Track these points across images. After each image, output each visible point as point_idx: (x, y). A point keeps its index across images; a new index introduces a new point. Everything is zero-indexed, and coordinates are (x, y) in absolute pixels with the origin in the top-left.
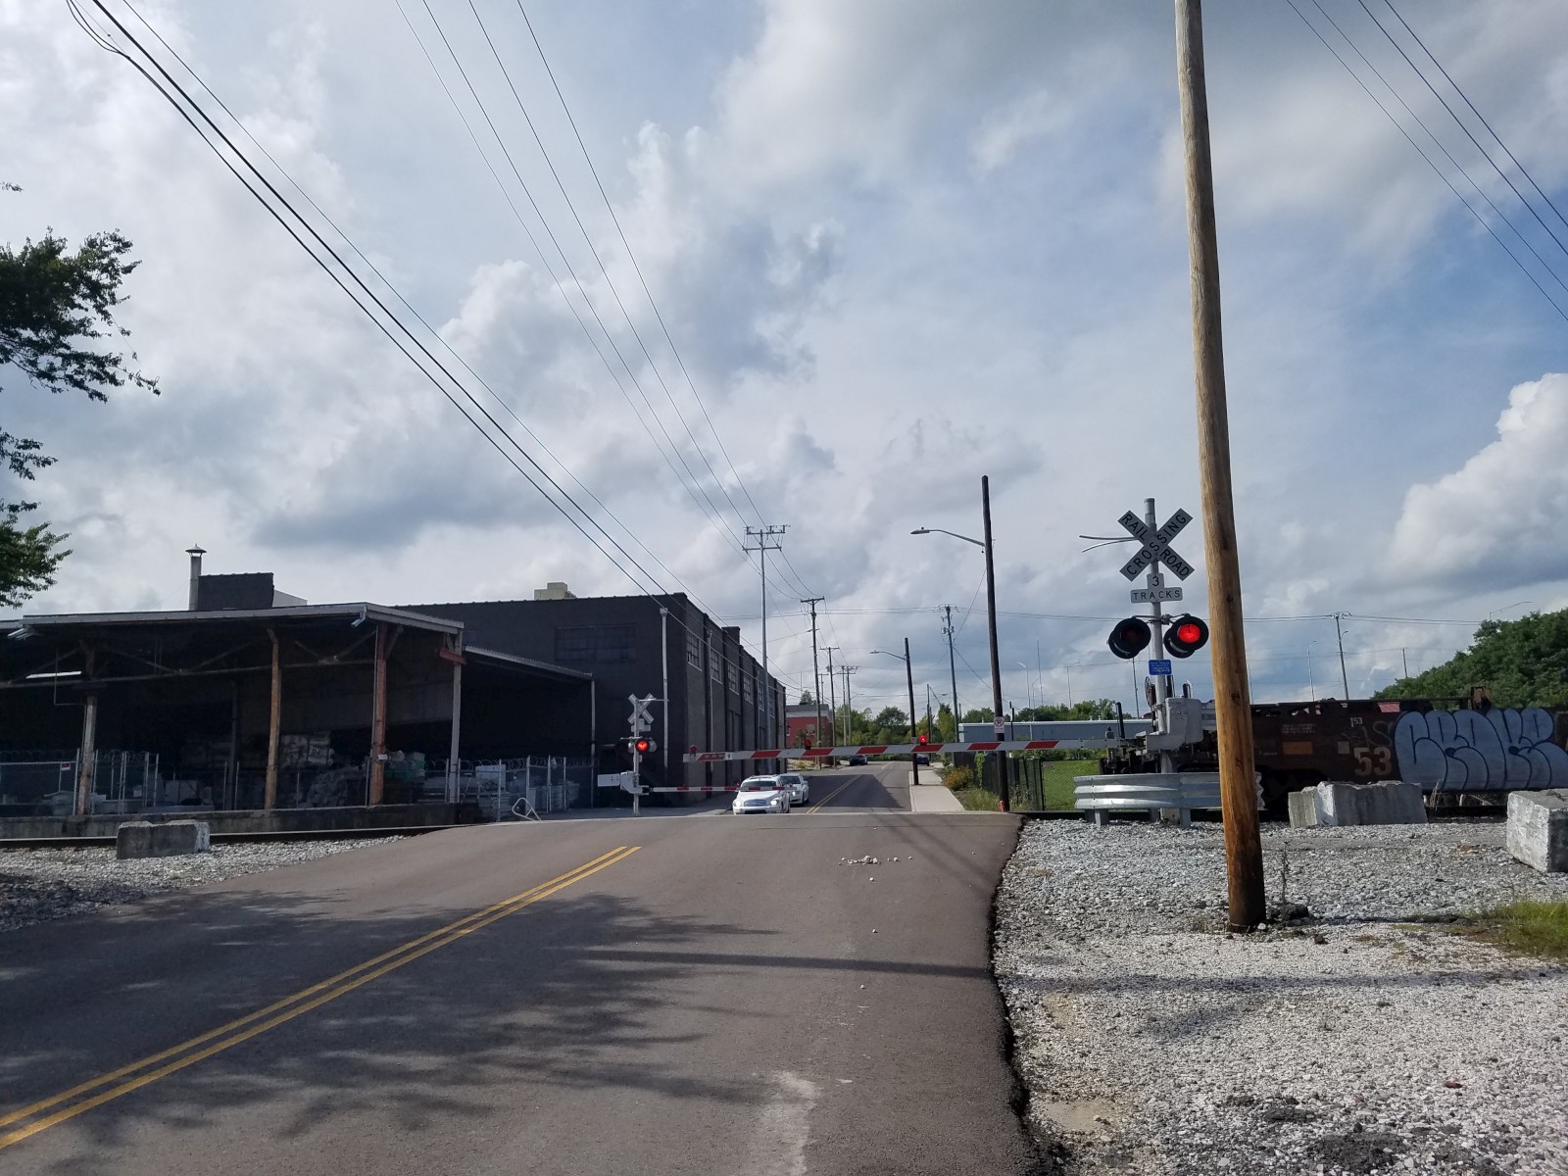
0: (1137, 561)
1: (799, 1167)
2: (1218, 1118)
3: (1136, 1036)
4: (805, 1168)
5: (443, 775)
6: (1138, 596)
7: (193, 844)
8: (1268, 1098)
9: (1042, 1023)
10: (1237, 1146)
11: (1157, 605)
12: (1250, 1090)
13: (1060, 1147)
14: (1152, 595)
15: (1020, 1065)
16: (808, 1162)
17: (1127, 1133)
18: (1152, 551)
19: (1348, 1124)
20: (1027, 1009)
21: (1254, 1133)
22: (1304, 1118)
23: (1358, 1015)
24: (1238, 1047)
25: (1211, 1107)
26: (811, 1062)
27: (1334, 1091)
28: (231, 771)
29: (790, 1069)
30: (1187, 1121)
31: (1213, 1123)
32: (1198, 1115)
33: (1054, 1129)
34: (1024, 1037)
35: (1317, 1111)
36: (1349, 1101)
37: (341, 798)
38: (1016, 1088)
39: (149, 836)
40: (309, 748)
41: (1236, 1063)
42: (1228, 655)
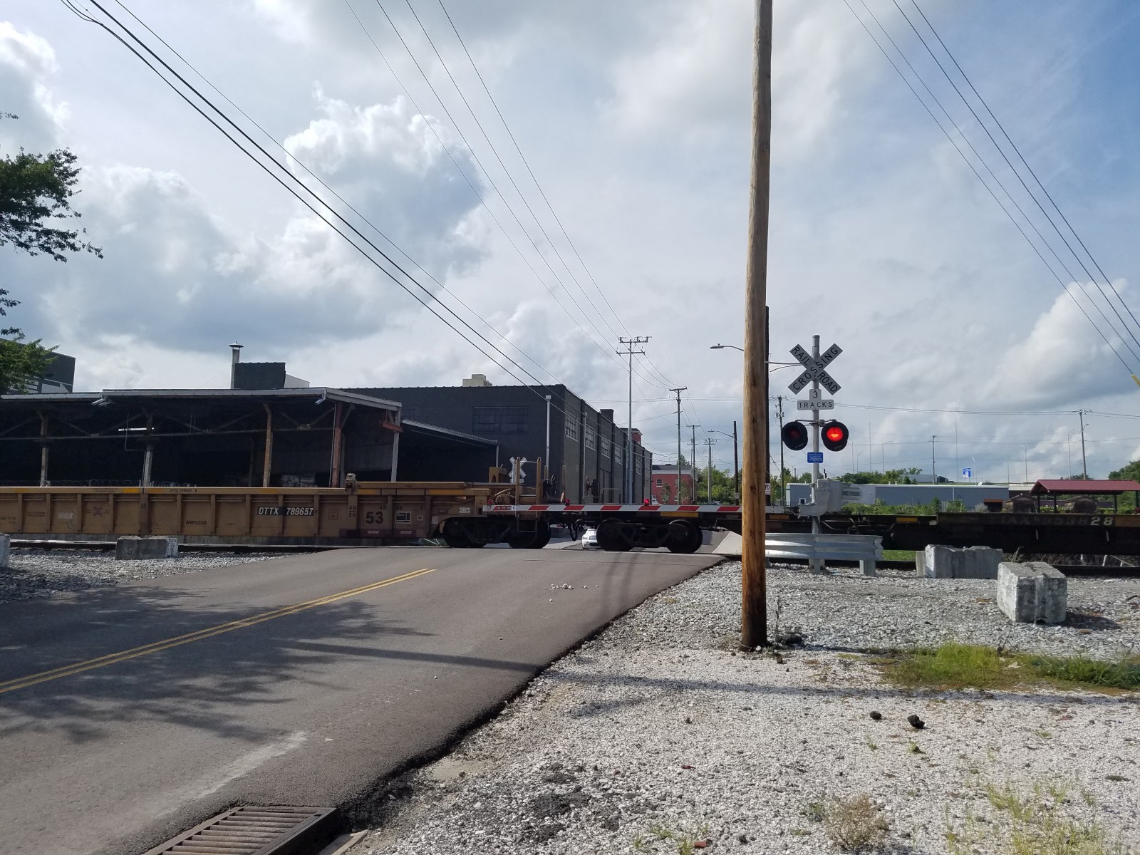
0: (801, 380)
4: (215, 791)
6: (803, 405)
7: (165, 551)
9: (530, 706)
11: (816, 413)
13: (411, 789)
14: (812, 405)
15: (475, 733)
16: (223, 788)
18: (812, 373)
20: (532, 696)
23: (723, 714)
29: (308, 729)
34: (504, 715)
35: (582, 777)
36: (612, 771)
39: (137, 545)
42: (751, 459)
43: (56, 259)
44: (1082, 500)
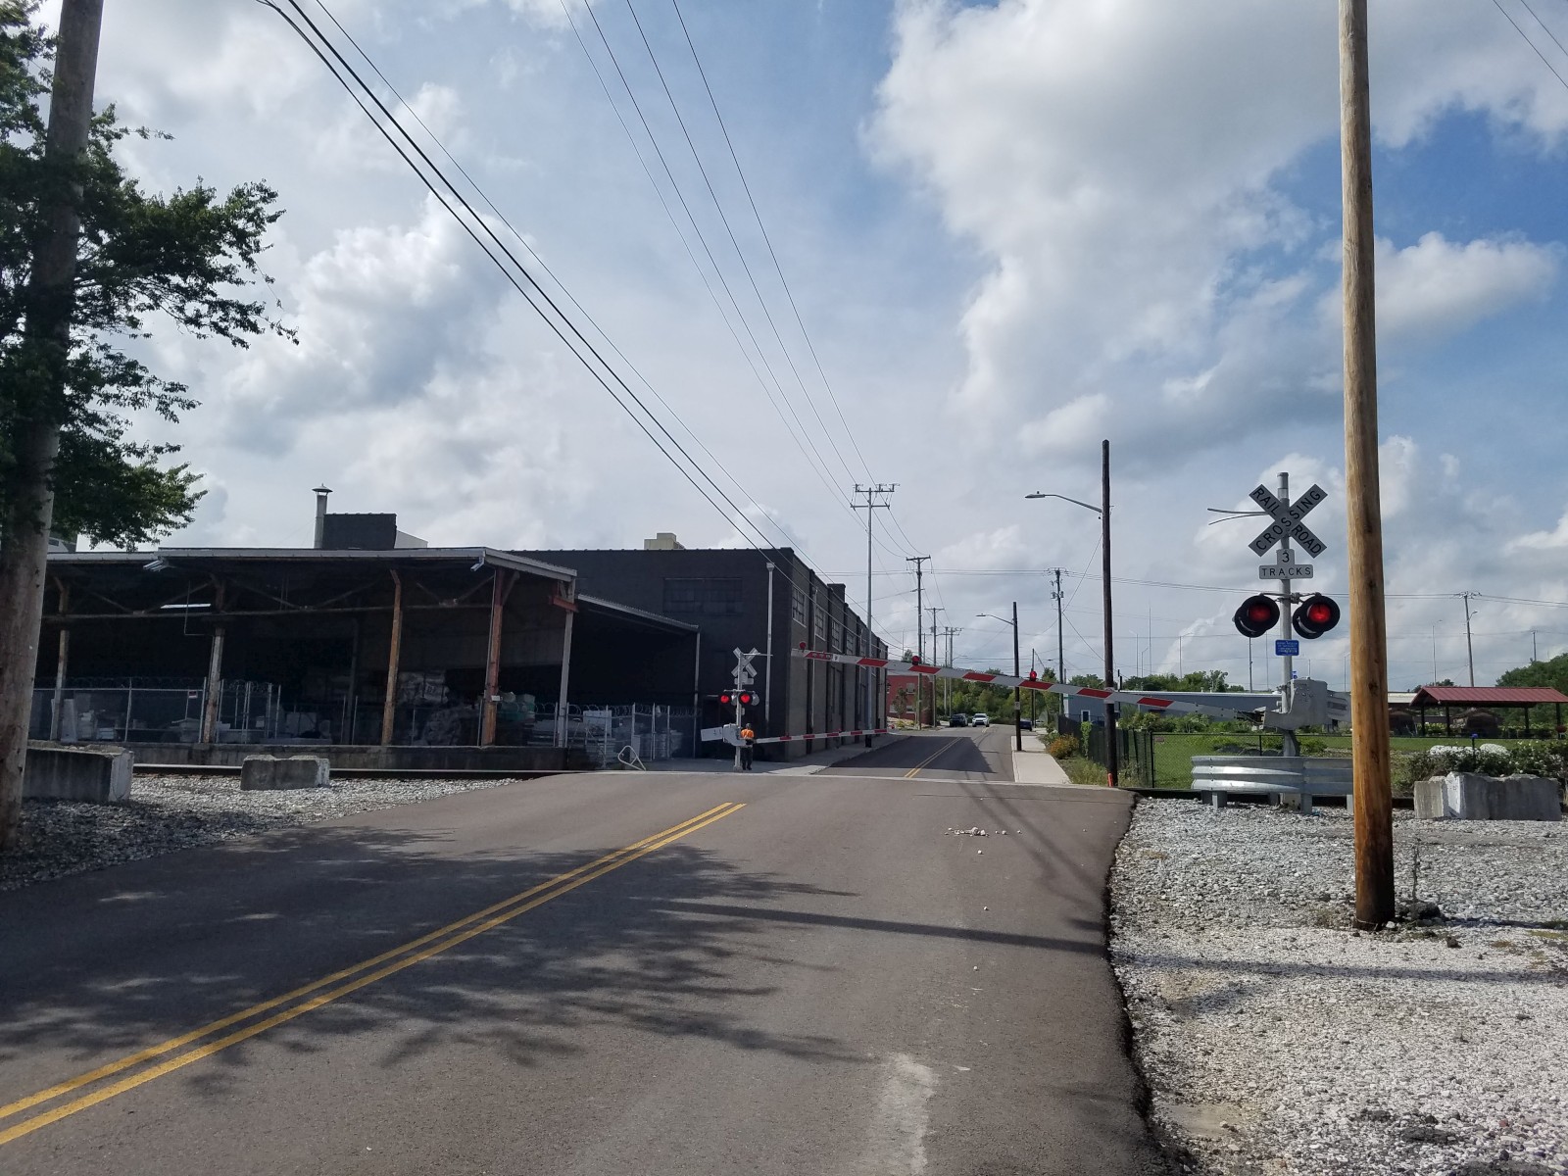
0: (1267, 536)
1: (919, 1162)
2: (1353, 1133)
3: (1262, 1036)
4: (925, 1160)
5: (552, 718)
6: (1267, 572)
7: (313, 778)
8: (1405, 1114)
9: (1161, 1015)
10: (1373, 1166)
11: (1286, 583)
12: (1384, 1103)
13: (1186, 1153)
14: (1282, 571)
15: (1140, 1060)
16: (928, 1154)
17: (1256, 1143)
18: (1282, 526)
19: (1493, 1149)
20: (1145, 1000)
21: (1392, 1153)
22: (1444, 1140)
23: (1496, 1027)
24: (1368, 1054)
25: (1344, 1120)
26: (927, 1045)
27: (1475, 1111)
28: (350, 704)
29: (905, 1051)
30: (1320, 1134)
31: (1347, 1139)
32: (1331, 1127)
33: (1180, 1134)
34: (1142, 1030)
35: (1459, 1132)
36: (1492, 1124)
37: (454, 736)
38: (1138, 1086)
39: (272, 769)
40: (425, 686)
41: (1369, 1074)
42: (1368, 642)
43: (234, 344)
44: (1478, 715)
